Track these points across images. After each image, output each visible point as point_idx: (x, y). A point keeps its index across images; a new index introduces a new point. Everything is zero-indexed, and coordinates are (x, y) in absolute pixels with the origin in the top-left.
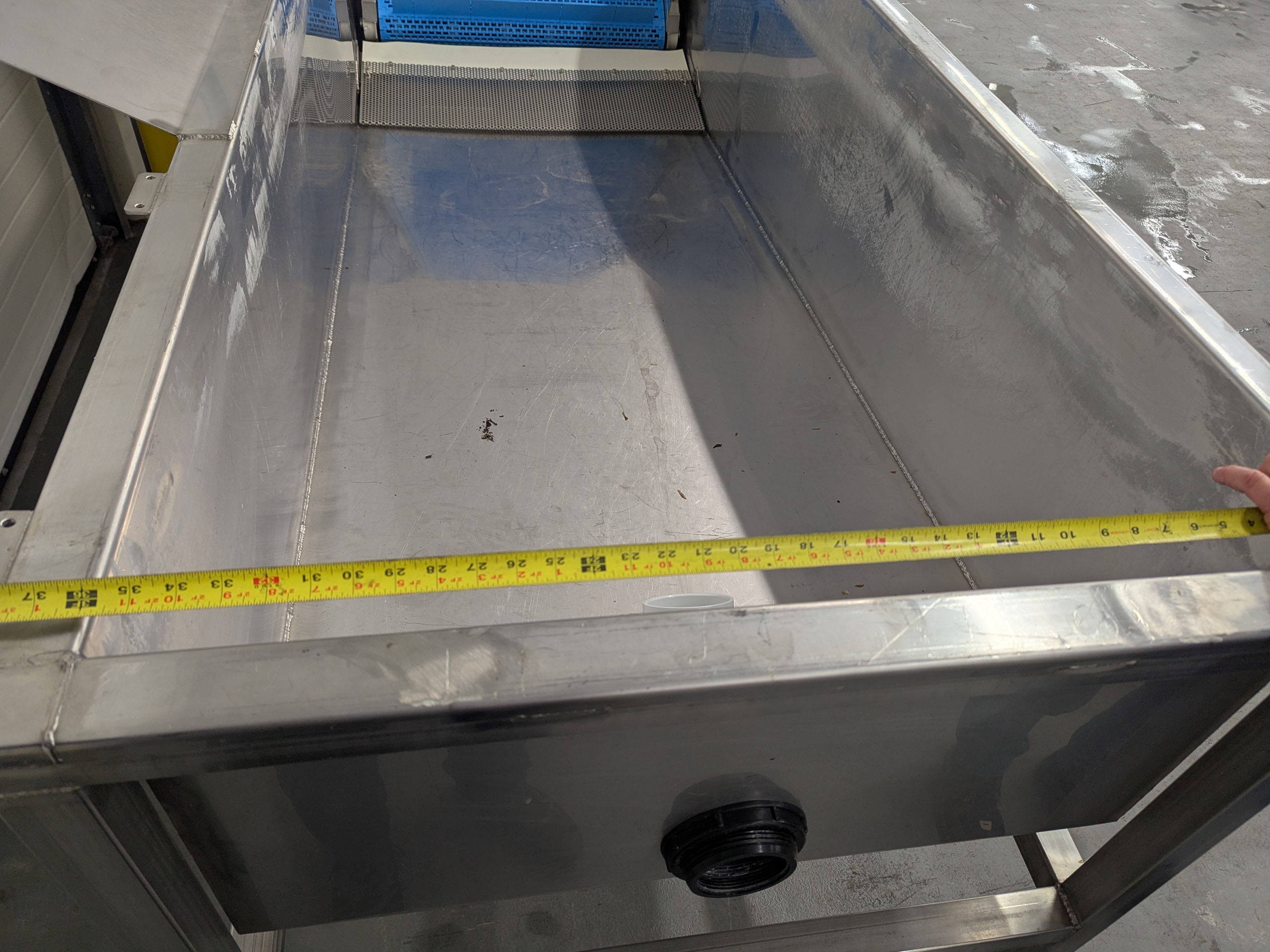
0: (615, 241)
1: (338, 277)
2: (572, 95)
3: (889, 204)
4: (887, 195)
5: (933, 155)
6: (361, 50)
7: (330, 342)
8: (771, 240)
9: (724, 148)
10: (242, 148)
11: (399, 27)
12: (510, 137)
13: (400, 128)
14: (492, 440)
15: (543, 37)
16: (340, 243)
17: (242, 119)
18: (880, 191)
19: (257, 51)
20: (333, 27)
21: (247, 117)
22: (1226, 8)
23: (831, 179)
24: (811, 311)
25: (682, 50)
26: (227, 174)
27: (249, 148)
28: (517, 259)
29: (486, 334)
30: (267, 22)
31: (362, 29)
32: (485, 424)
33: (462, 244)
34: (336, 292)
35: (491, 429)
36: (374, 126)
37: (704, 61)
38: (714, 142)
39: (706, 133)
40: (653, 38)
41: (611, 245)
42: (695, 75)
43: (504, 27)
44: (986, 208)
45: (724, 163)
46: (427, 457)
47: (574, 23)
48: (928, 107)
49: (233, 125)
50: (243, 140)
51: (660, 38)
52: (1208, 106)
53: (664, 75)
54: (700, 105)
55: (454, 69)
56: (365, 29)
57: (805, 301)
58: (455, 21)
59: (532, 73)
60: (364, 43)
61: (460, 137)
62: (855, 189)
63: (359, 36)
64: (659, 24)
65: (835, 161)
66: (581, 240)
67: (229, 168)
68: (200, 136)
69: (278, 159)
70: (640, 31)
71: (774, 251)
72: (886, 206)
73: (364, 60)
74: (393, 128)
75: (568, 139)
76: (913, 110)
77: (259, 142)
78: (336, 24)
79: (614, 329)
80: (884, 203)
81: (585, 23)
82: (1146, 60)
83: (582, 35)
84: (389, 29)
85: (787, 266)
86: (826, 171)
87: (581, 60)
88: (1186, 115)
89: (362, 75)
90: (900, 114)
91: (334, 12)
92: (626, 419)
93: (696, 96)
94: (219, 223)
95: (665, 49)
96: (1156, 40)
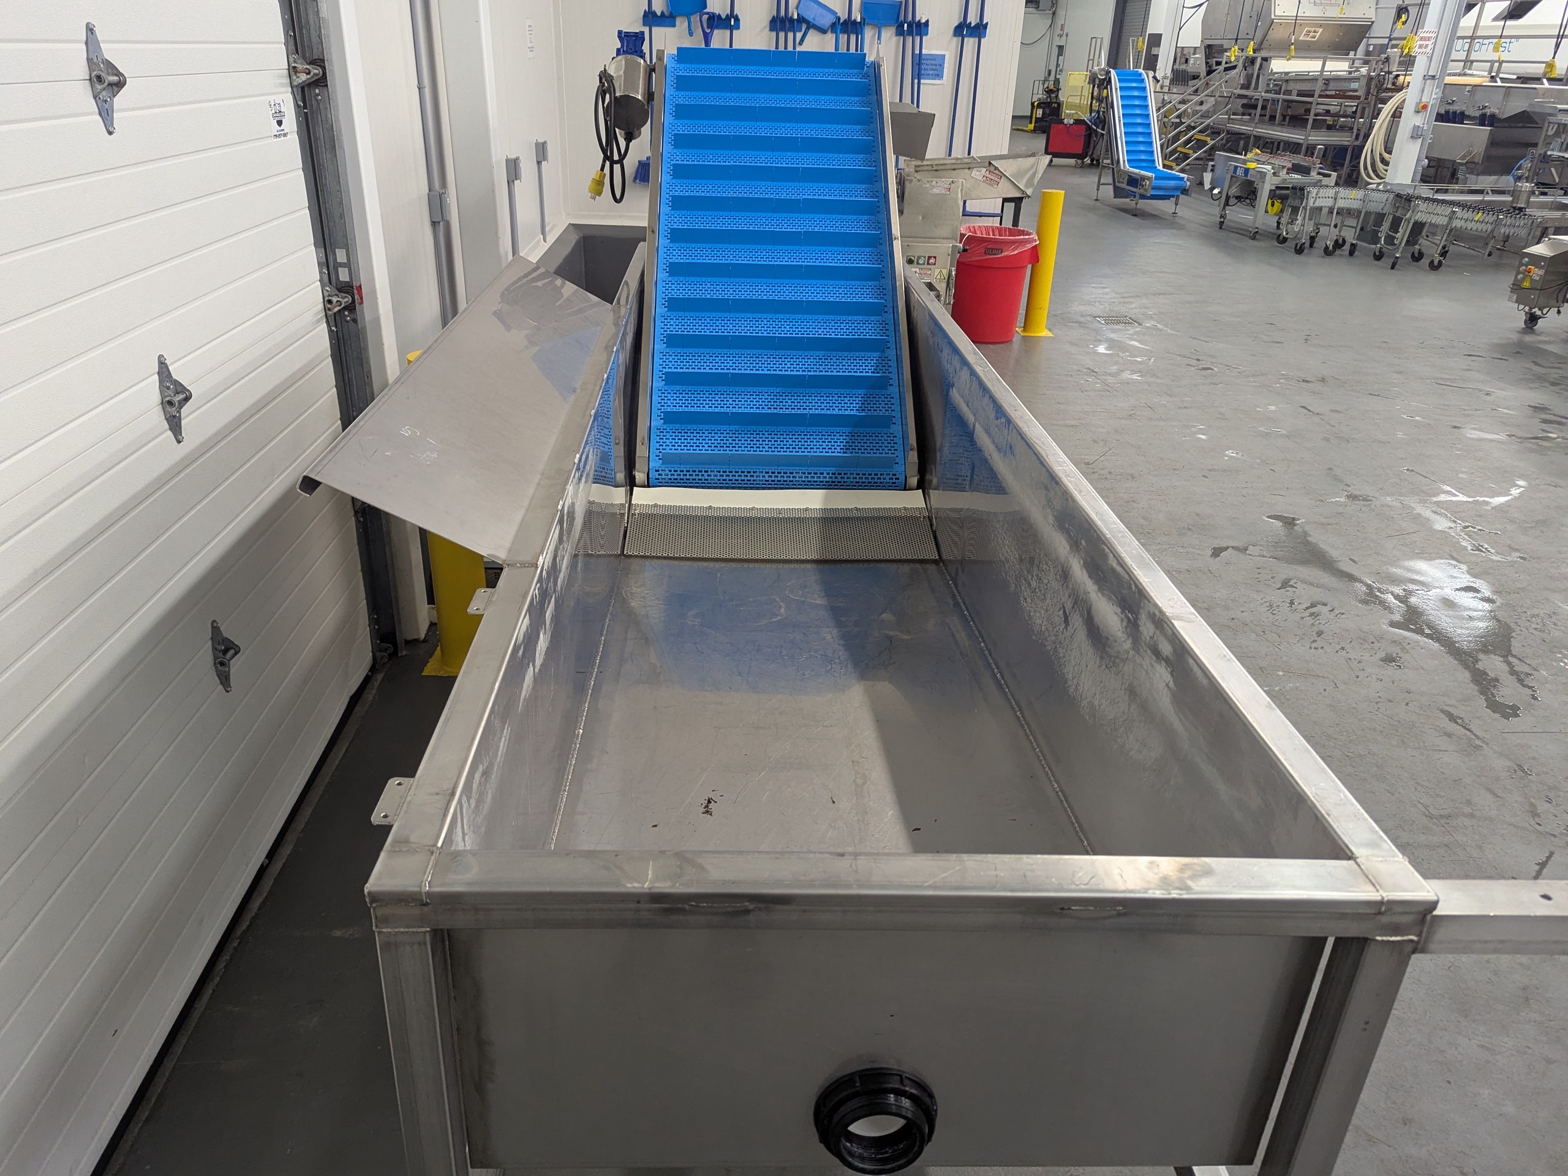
0: (842, 653)
1: (593, 679)
2: (815, 529)
3: (1066, 621)
4: (1065, 612)
5: (1089, 580)
6: (631, 494)
7: (581, 731)
8: (990, 655)
9: (953, 575)
10: (544, 572)
11: (666, 475)
12: (757, 565)
13: (658, 558)
14: (711, 815)
15: (792, 481)
16: (597, 652)
17: (547, 553)
18: (1060, 609)
19: (560, 507)
20: (610, 476)
21: (549, 552)
22: (1558, 438)
23: (1029, 600)
24: (1021, 718)
25: (920, 491)
26: (535, 590)
27: (548, 573)
28: (750, 667)
29: (715, 728)
30: (568, 487)
31: (634, 477)
32: (706, 802)
33: (703, 653)
34: (590, 691)
35: (710, 806)
36: (636, 556)
37: (943, 500)
38: (946, 569)
39: (939, 562)
40: (894, 481)
41: (837, 657)
42: (931, 511)
43: (758, 474)
44: (1122, 620)
45: (954, 588)
46: (653, 826)
47: (822, 470)
48: (1083, 543)
49: (541, 557)
50: (546, 567)
51: (900, 481)
52: (1536, 537)
53: (903, 511)
54: (935, 538)
55: (711, 509)
56: (637, 477)
57: (1017, 709)
58: (716, 470)
59: (780, 511)
60: (635, 488)
61: (711, 565)
62: (1045, 608)
63: (631, 483)
64: (899, 469)
65: (1030, 585)
66: (810, 651)
67: (536, 585)
68: (518, 565)
69: (564, 580)
70: (881, 475)
71: (993, 666)
72: (1065, 622)
73: (633, 502)
74: (654, 557)
75: (809, 566)
76: (1075, 545)
77: (554, 569)
78: (613, 474)
79: (831, 726)
80: (1063, 619)
81: (832, 470)
82: (1461, 491)
83: (828, 480)
84: (657, 477)
85: (1003, 679)
86: (1025, 594)
87: (826, 499)
88: (1510, 547)
89: (631, 514)
90: (1068, 548)
91: (612, 465)
92: (834, 802)
93: (932, 529)
94: (527, 621)
95: (905, 489)
96: (1473, 471)
